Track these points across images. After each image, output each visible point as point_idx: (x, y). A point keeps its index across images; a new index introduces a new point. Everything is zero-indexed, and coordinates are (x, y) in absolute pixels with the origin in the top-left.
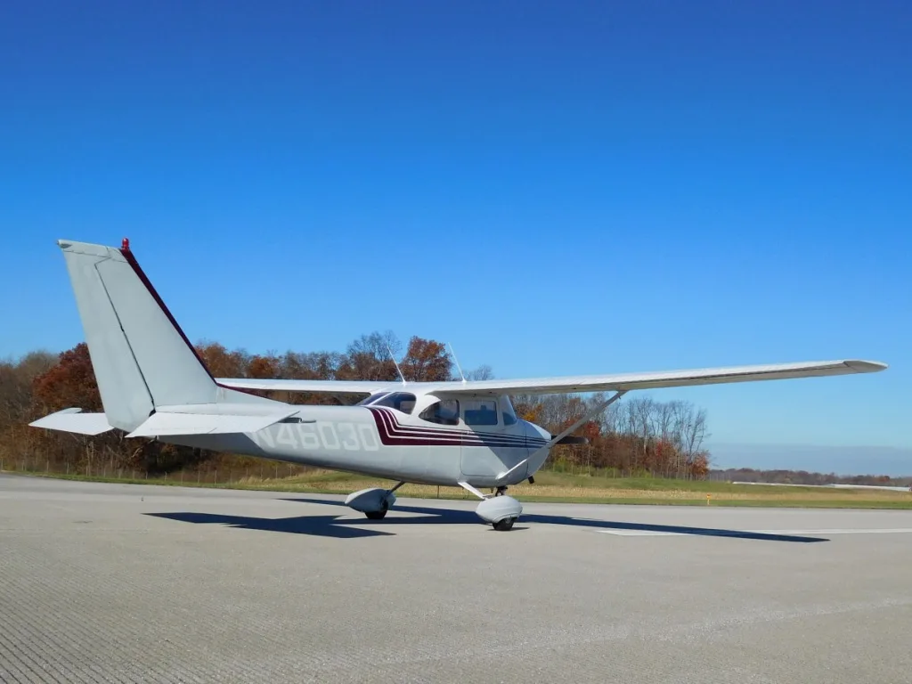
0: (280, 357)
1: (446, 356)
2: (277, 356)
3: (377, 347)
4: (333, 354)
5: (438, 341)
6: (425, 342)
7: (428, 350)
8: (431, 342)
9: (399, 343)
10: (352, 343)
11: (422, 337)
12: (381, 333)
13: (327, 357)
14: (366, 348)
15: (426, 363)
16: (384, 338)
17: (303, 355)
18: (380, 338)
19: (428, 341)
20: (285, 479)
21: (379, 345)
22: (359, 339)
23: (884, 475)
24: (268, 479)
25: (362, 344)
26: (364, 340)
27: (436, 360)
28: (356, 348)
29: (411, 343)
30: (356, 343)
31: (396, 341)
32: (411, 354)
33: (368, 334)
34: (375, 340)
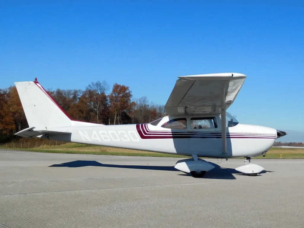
0: (54, 91)
1: (130, 92)
2: (52, 91)
3: (99, 87)
4: (79, 91)
5: (126, 86)
6: (120, 86)
7: (121, 90)
8: (123, 86)
9: (108, 86)
10: (88, 86)
11: (119, 84)
12: (101, 82)
13: (77, 92)
14: (94, 88)
15: (121, 95)
16: (102, 84)
17: (64, 91)
18: (100, 84)
19: (121, 85)
20: (60, 146)
21: (100, 87)
22: (91, 84)
23: (300, 142)
24: (53, 146)
25: (92, 86)
26: (93, 84)
27: (125, 94)
28: (90, 88)
29: (114, 86)
30: (89, 86)
31: (107, 85)
32: (114, 91)
33: (95, 82)
34: (98, 84)
